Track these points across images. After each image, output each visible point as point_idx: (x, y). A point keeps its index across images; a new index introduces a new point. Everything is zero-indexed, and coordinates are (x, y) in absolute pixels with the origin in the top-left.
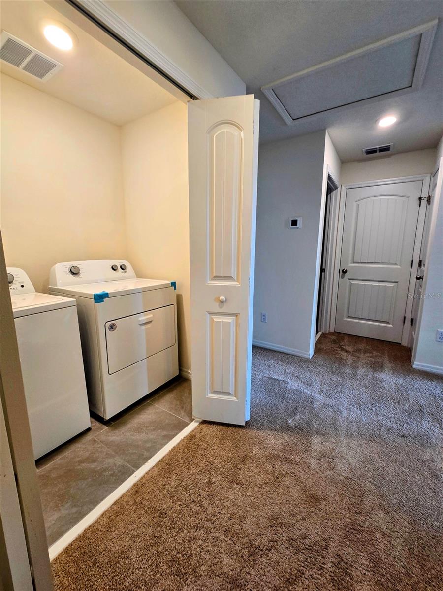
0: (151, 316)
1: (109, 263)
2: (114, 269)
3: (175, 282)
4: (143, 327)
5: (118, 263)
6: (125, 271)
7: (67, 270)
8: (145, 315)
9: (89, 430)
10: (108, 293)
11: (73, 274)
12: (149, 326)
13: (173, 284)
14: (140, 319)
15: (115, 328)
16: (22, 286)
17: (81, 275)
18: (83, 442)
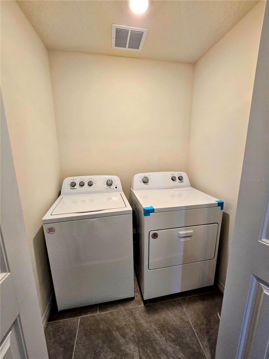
0: (192, 231)
1: (170, 174)
2: (173, 179)
3: (223, 203)
4: (182, 240)
5: (177, 174)
6: (182, 181)
7: (141, 179)
8: (186, 230)
9: (132, 299)
10: (154, 209)
11: (144, 182)
12: (188, 239)
13: (221, 204)
14: (181, 233)
15: (157, 237)
16: (116, 188)
17: (149, 183)
18: (126, 308)
